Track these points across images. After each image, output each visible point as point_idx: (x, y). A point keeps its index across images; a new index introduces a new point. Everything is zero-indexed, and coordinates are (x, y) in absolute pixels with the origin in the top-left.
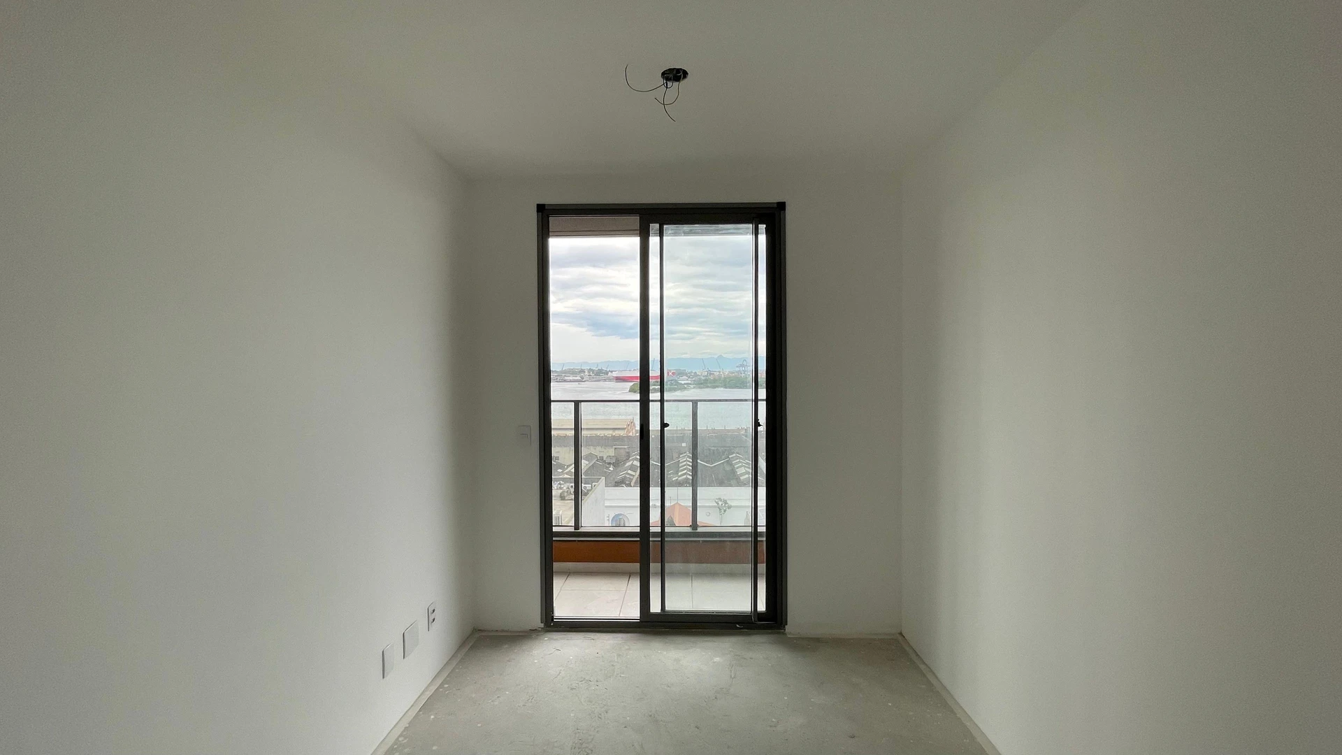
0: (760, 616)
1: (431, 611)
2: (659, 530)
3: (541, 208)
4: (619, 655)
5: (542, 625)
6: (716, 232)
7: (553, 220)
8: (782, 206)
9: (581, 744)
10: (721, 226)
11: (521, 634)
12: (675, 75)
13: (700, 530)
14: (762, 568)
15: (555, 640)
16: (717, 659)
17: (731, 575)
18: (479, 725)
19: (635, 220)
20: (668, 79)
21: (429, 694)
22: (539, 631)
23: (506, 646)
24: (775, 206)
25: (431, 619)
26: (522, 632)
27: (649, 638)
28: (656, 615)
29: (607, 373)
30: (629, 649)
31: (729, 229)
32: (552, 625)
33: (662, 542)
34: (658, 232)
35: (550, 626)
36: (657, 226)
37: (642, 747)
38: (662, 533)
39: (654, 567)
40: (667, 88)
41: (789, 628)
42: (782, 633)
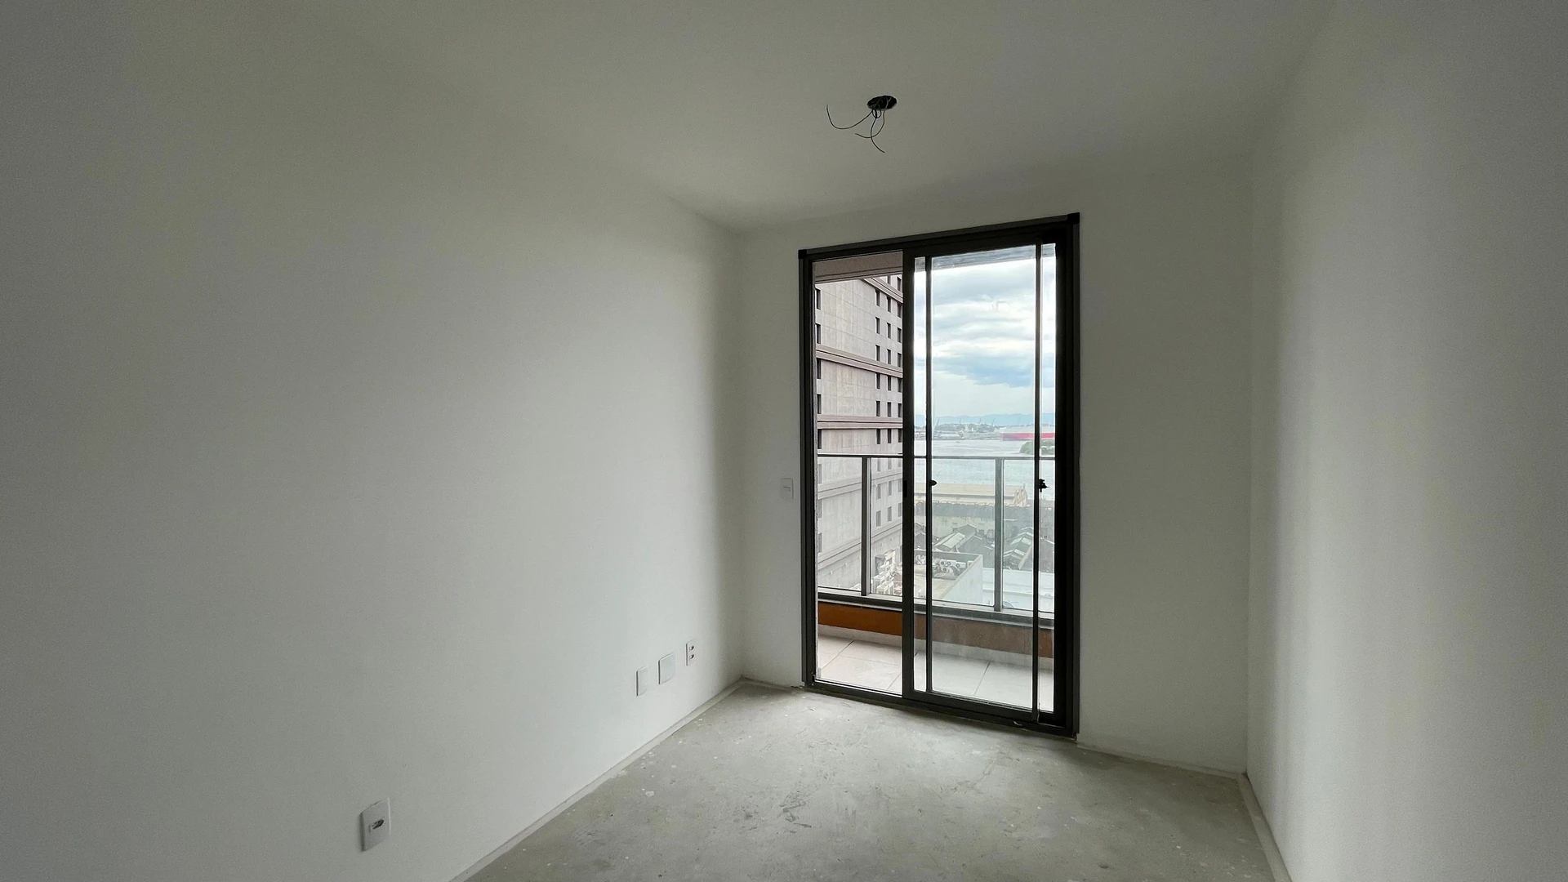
0: (1044, 716)
1: (689, 646)
2: (924, 602)
3: (803, 254)
4: (869, 727)
5: (803, 684)
8: (1074, 218)
9: (798, 796)
11: (782, 689)
12: (882, 103)
13: (1004, 612)
14: (1048, 662)
16: (976, 752)
17: (1011, 665)
18: (716, 758)
20: (876, 108)
21: (684, 723)
22: (799, 689)
25: (690, 654)
26: (783, 686)
27: (910, 717)
28: (920, 693)
29: (992, 429)
30: (883, 723)
31: (1009, 254)
32: (811, 683)
33: (928, 617)
34: (924, 266)
35: (811, 686)
36: (923, 259)
37: (854, 813)
38: (928, 607)
39: (920, 643)
40: (876, 117)
41: (1080, 738)
42: (1071, 742)
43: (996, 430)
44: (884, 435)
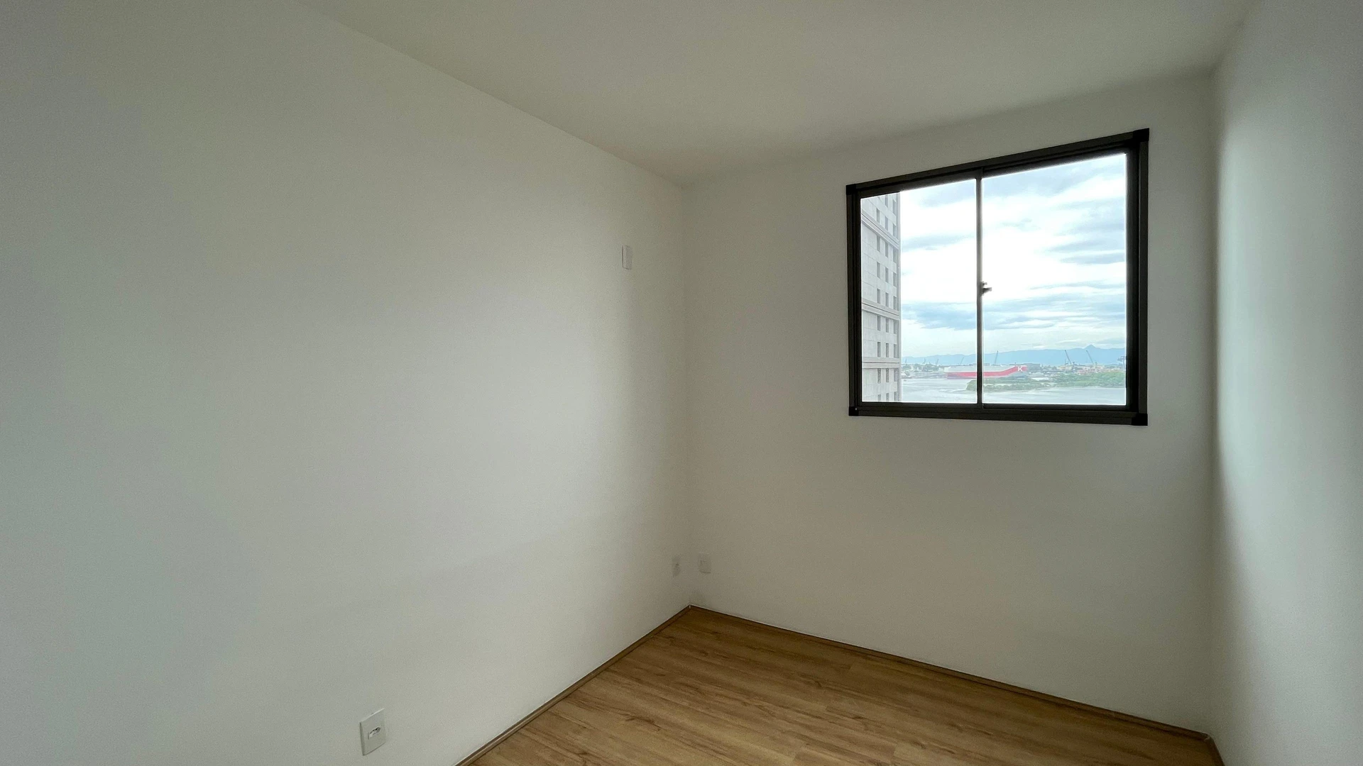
43: (940, 369)
44: (883, 373)
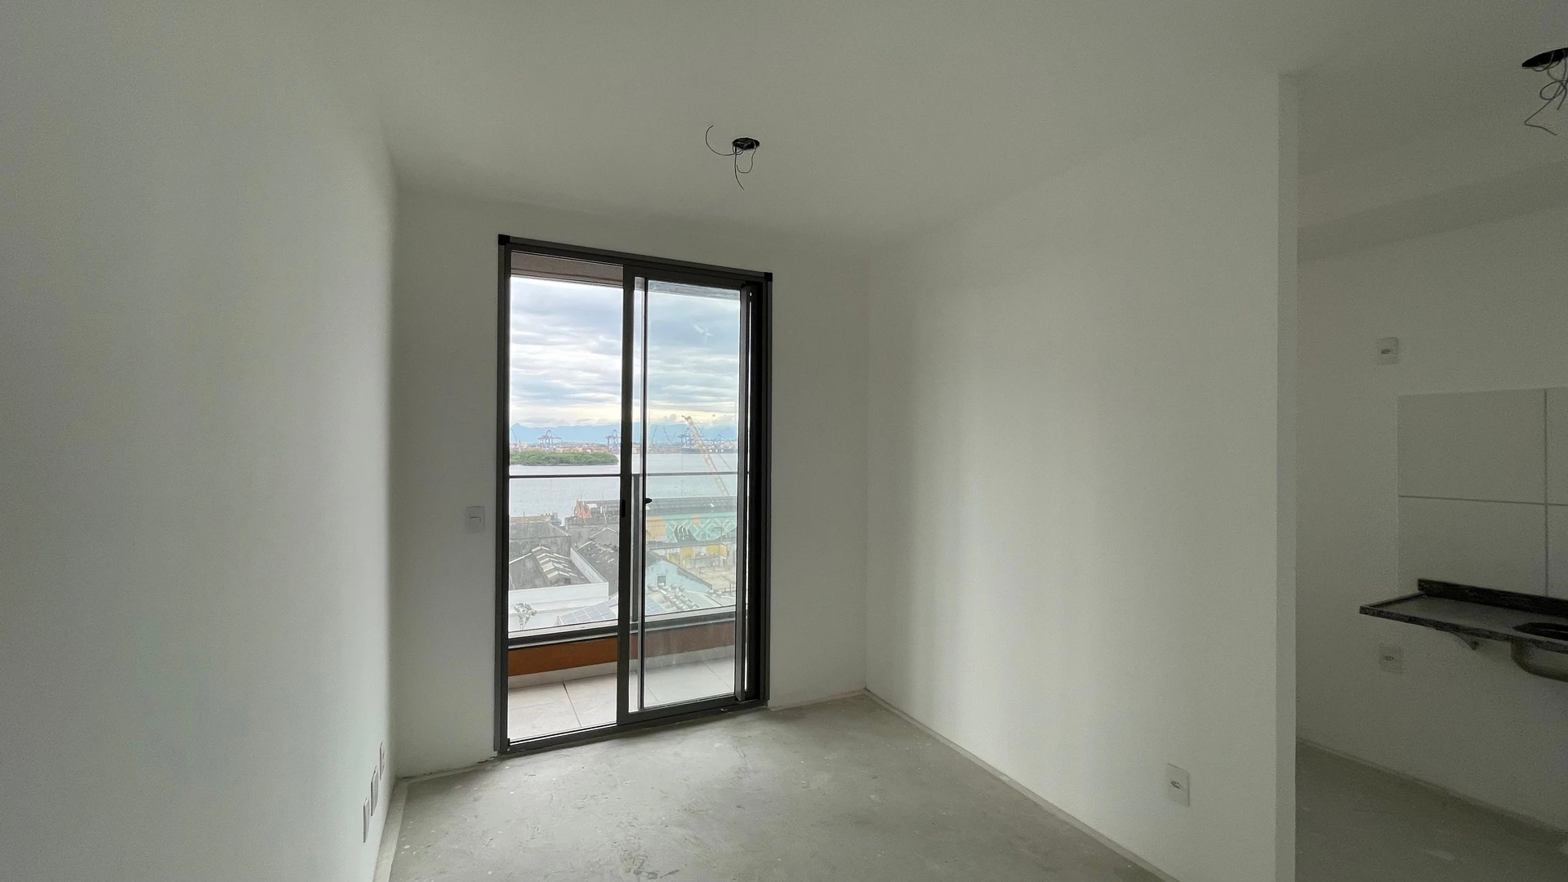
0: (744, 695)
3: (503, 240)
4: (607, 765)
5: (495, 754)
6: (704, 294)
7: (516, 257)
8: (768, 277)
9: (629, 854)
10: (709, 288)
11: (467, 770)
12: (746, 144)
15: (520, 766)
16: (717, 745)
17: (716, 660)
19: (618, 270)
20: (737, 147)
22: (492, 762)
23: (460, 786)
24: (763, 275)
26: (473, 766)
28: (634, 714)
32: (507, 750)
33: (643, 635)
34: (643, 286)
35: (507, 753)
36: (642, 279)
38: (643, 624)
39: (633, 663)
40: (731, 155)
41: (771, 703)
42: (765, 709)
